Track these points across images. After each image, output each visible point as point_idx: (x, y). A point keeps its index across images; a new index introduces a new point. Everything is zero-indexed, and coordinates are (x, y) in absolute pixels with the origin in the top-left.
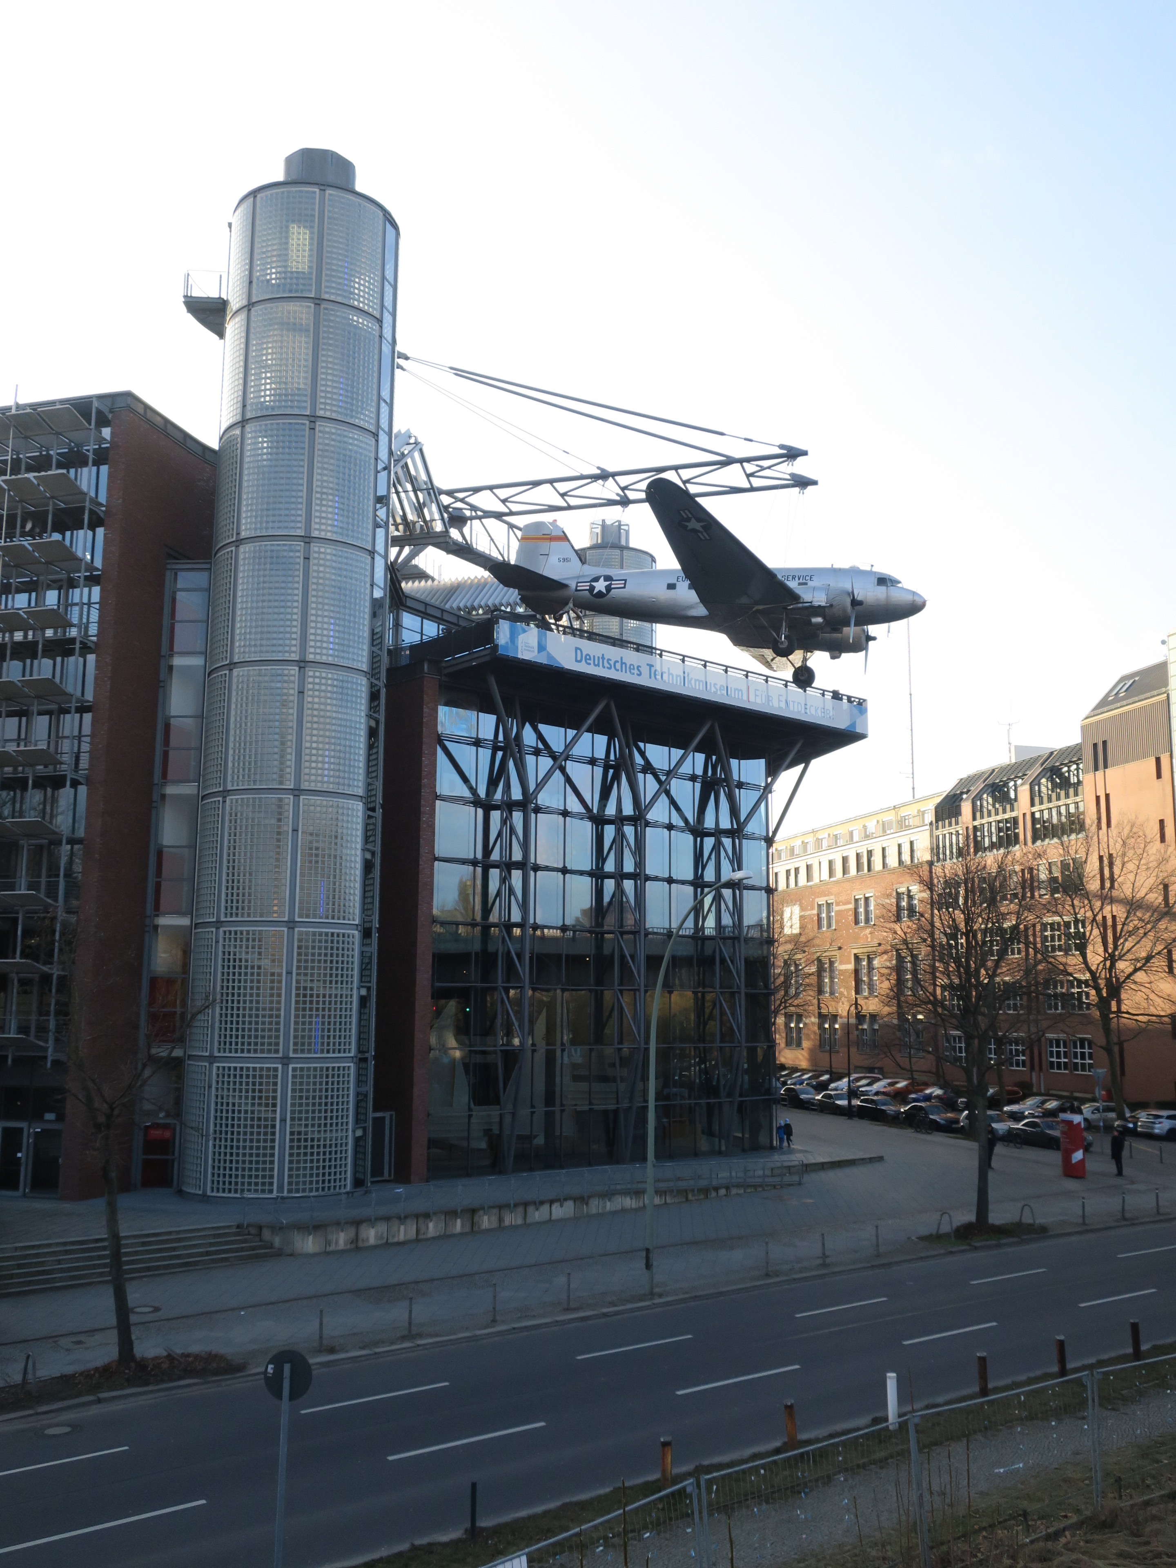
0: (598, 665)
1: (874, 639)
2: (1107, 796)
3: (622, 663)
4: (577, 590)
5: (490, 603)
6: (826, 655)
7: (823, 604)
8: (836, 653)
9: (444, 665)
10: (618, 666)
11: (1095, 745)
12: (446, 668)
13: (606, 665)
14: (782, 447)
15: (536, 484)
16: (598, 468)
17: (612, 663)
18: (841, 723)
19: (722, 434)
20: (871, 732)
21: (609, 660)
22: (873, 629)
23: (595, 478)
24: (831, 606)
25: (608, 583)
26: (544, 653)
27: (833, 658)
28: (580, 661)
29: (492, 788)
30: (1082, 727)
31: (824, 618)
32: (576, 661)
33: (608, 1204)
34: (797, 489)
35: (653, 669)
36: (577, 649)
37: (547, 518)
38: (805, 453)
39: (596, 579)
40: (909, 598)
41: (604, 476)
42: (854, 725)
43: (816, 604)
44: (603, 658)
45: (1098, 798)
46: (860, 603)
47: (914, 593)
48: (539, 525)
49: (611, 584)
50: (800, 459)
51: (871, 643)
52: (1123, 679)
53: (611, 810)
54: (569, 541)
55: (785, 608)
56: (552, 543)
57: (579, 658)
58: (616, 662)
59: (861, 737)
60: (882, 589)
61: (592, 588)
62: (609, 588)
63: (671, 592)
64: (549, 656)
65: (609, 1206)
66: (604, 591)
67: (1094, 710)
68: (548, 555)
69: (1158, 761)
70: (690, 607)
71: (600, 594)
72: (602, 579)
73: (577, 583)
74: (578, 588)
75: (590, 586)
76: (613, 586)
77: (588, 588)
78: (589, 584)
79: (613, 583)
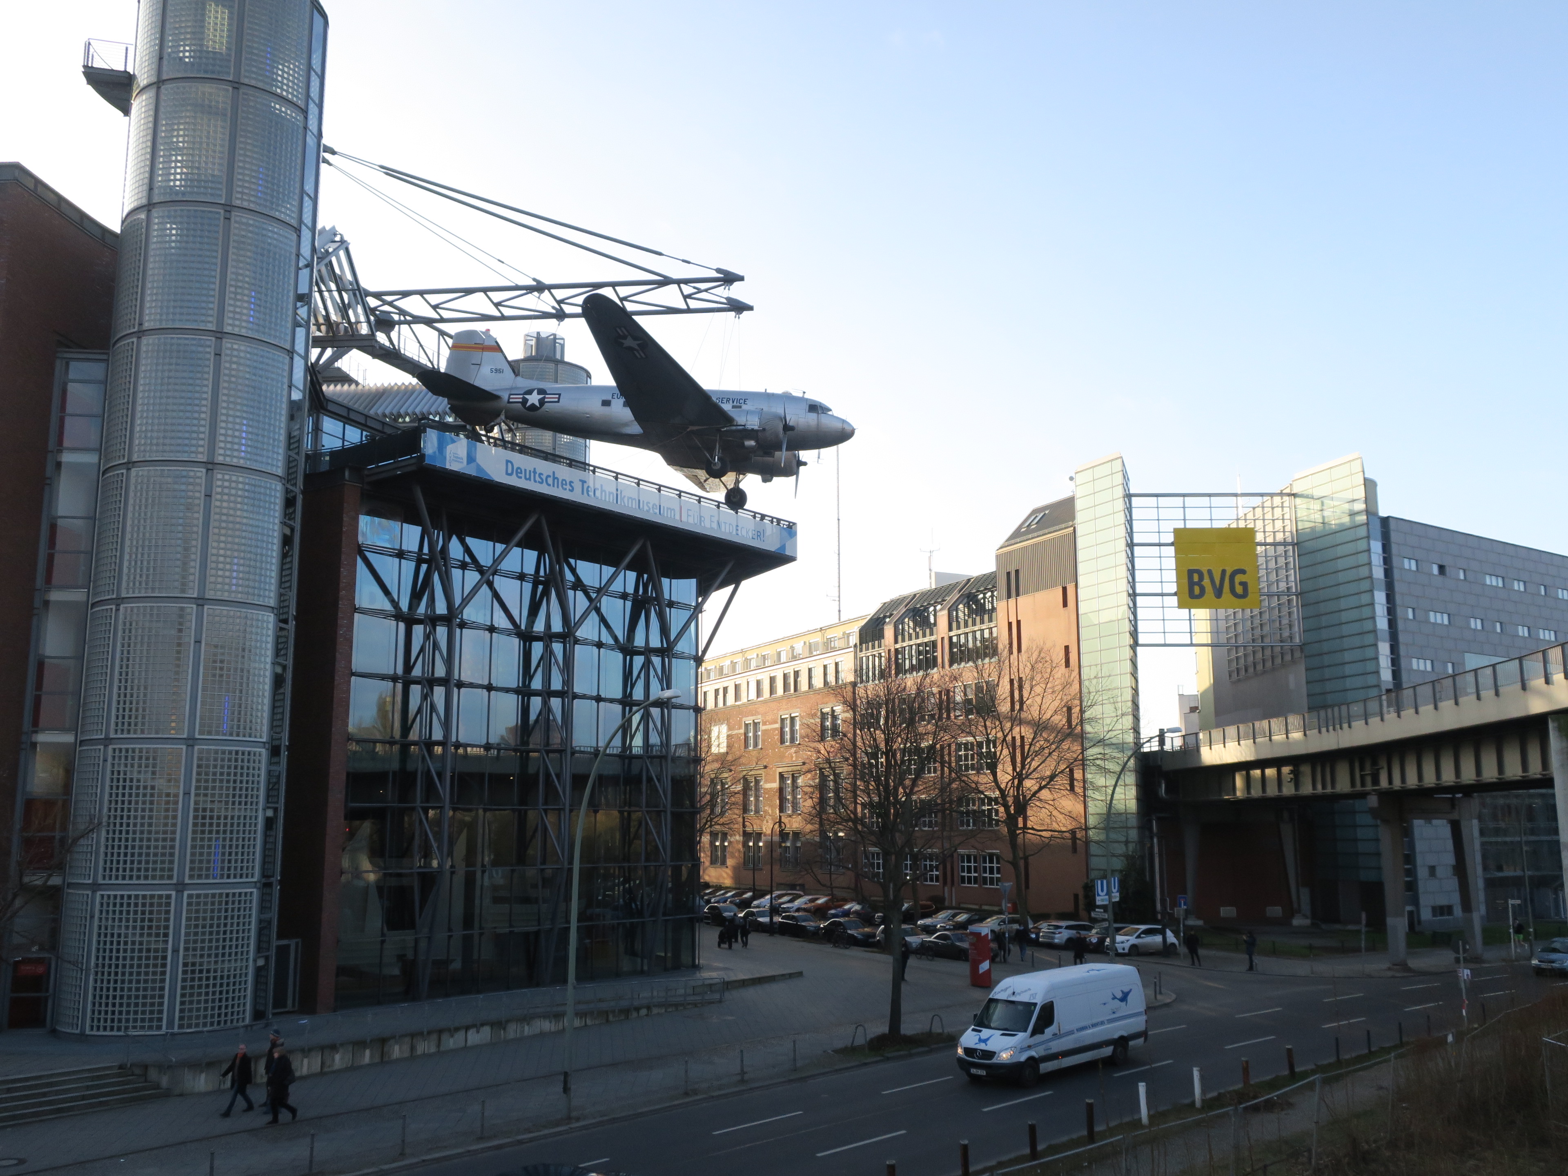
0: (529, 479)
1: (805, 464)
2: (1019, 622)
3: (554, 478)
4: (509, 402)
5: (417, 411)
6: (758, 478)
7: (756, 428)
8: (768, 476)
9: (366, 472)
10: (550, 481)
11: (1008, 574)
12: (368, 476)
13: (538, 479)
14: (718, 271)
15: (468, 291)
16: (534, 280)
17: (544, 477)
18: (770, 544)
19: (660, 254)
20: (799, 556)
21: (540, 474)
22: (804, 455)
23: (530, 289)
24: (764, 430)
25: (541, 396)
26: (473, 465)
27: (765, 480)
28: (511, 474)
29: (415, 601)
30: (997, 557)
31: (757, 441)
32: (507, 474)
33: (526, 1028)
34: (733, 313)
35: (586, 486)
36: (507, 461)
37: (480, 327)
38: (741, 279)
39: (530, 392)
40: (839, 425)
41: (539, 287)
42: (783, 547)
43: (749, 427)
44: (535, 472)
45: (1010, 624)
46: (792, 428)
47: (844, 421)
48: (472, 334)
49: (544, 398)
50: (736, 284)
51: (802, 468)
52: (1035, 512)
53: (539, 626)
54: (502, 351)
55: (719, 430)
56: (485, 353)
57: (510, 471)
58: (548, 476)
59: (791, 559)
60: (813, 416)
61: (525, 401)
62: (542, 402)
63: (606, 409)
64: (479, 467)
65: (527, 1030)
66: (537, 404)
67: (1007, 540)
68: (480, 365)
69: (1065, 590)
70: (625, 425)
71: (533, 407)
72: (536, 392)
73: (510, 395)
74: (510, 400)
75: (523, 398)
76: (546, 400)
77: (521, 400)
78: (522, 396)
79: (547, 396)
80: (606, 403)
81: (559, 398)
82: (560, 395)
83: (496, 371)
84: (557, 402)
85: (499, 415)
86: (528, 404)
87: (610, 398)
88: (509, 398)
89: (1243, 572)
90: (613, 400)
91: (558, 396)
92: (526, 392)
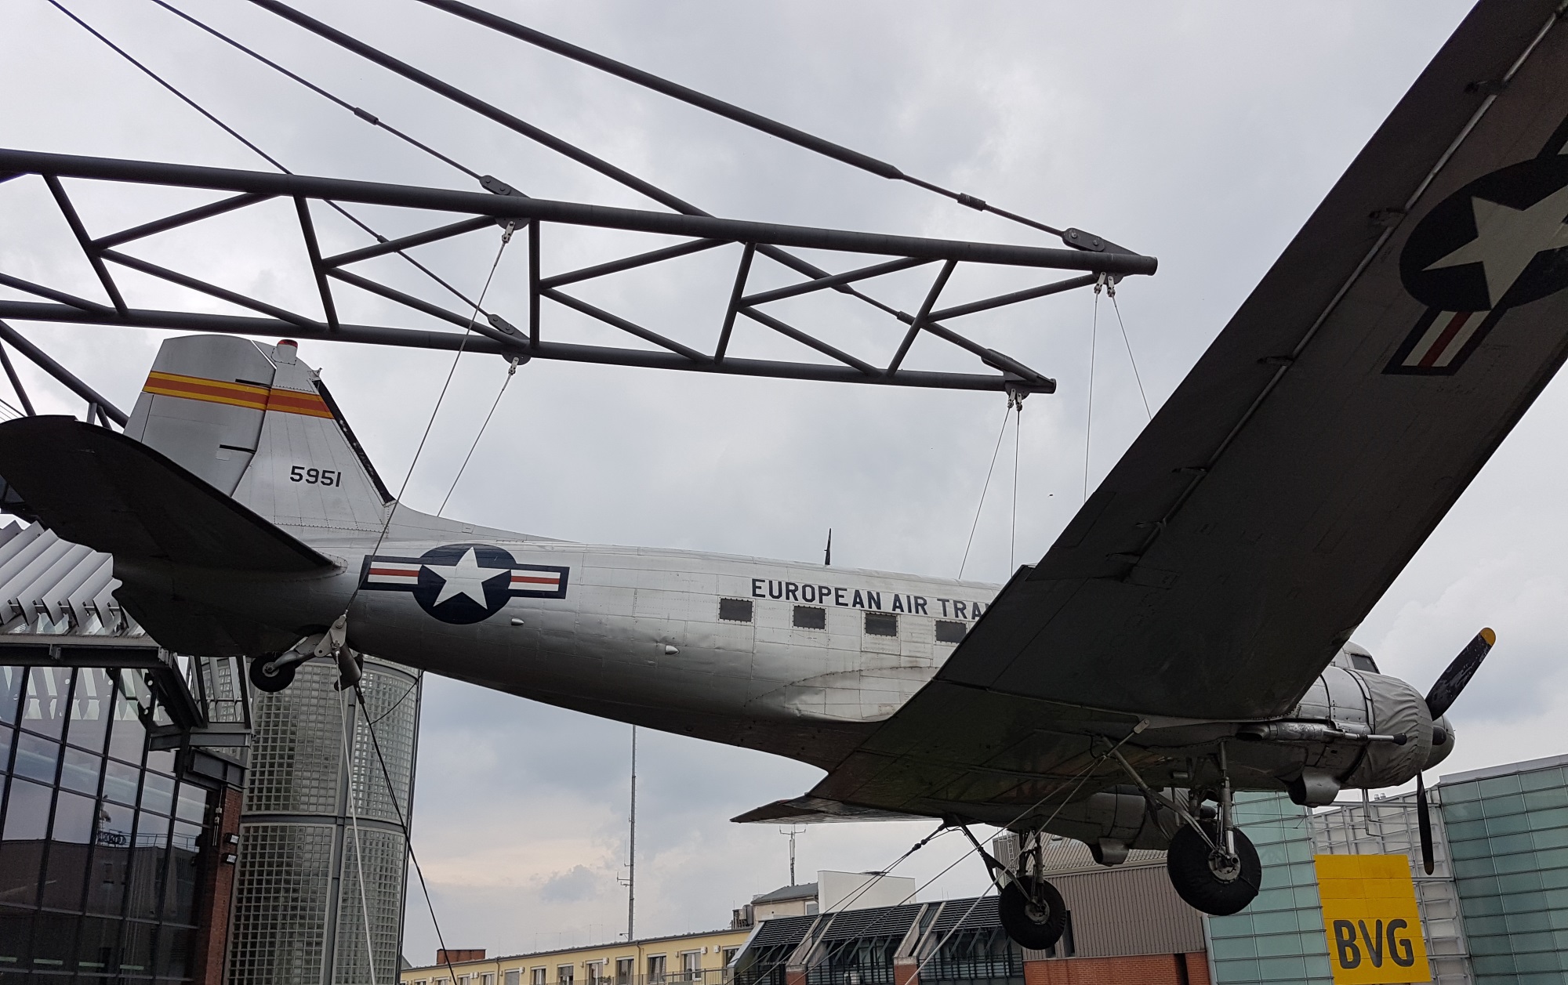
4: (364, 584)
25: (494, 572)
30: (992, 878)
39: (451, 556)
49: (506, 579)
54: (337, 415)
61: (429, 585)
62: (498, 592)
66: (480, 599)
68: (253, 452)
69: (1181, 959)
70: (802, 687)
71: (460, 609)
72: (471, 554)
73: (368, 560)
74: (372, 578)
75: (424, 574)
76: (513, 586)
77: (414, 581)
78: (417, 567)
79: (514, 573)
80: (735, 610)
81: (563, 583)
82: (564, 572)
83: (315, 475)
84: (561, 594)
85: (323, 630)
86: (444, 596)
87: (746, 594)
88: (366, 569)
89: (1403, 924)
90: (757, 601)
91: (557, 575)
92: (436, 556)
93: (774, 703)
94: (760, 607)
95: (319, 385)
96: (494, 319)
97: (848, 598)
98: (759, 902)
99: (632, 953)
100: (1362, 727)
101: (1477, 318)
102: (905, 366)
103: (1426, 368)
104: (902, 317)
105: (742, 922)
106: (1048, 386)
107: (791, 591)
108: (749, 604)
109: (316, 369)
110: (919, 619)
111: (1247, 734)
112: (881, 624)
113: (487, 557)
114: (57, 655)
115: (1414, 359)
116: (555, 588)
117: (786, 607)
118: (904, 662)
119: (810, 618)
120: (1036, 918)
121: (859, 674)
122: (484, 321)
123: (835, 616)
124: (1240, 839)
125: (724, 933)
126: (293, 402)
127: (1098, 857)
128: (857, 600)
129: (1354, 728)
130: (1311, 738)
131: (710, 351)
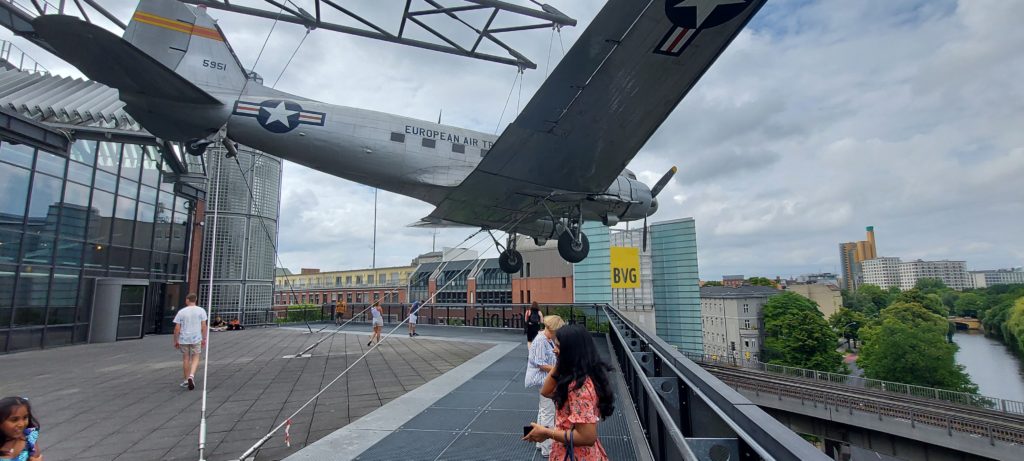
2: (529, 292)
4: (235, 113)
25: (293, 113)
38: (572, 22)
39: (274, 105)
45: (522, 292)
49: (298, 115)
54: (225, 40)
56: (196, 37)
61: (262, 117)
62: (294, 121)
63: (396, 146)
66: (286, 123)
68: (185, 52)
69: (564, 279)
70: (424, 171)
71: (277, 127)
72: (282, 104)
73: (237, 102)
74: (238, 110)
75: (261, 110)
76: (301, 119)
77: (257, 113)
78: (258, 107)
79: (301, 114)
80: (397, 137)
81: (323, 120)
82: (324, 115)
83: (214, 65)
84: (322, 124)
85: (216, 130)
86: (269, 121)
87: (403, 131)
88: (236, 106)
89: (634, 270)
90: (407, 135)
91: (320, 116)
92: (266, 104)
93: (413, 177)
94: (409, 138)
95: (216, 26)
96: (300, 10)
97: (446, 137)
98: (421, 257)
99: (374, 273)
100: (629, 199)
101: (691, 32)
102: (477, 51)
103: (668, 53)
104: (478, 31)
105: (415, 264)
106: (534, 66)
107: (421, 131)
108: (404, 136)
109: (215, 19)
110: (475, 148)
111: (590, 199)
112: (458, 148)
113: (289, 106)
114: (110, 136)
115: (664, 48)
116: (319, 121)
117: (419, 139)
118: (467, 164)
119: (429, 143)
120: (513, 264)
121: (449, 168)
122: (297, 10)
123: (439, 143)
124: (584, 237)
125: (408, 267)
126: (204, 32)
127: (536, 243)
128: (449, 138)
129: (626, 199)
130: (611, 201)
131: (396, 35)
